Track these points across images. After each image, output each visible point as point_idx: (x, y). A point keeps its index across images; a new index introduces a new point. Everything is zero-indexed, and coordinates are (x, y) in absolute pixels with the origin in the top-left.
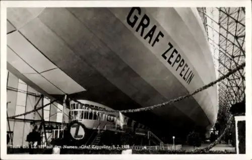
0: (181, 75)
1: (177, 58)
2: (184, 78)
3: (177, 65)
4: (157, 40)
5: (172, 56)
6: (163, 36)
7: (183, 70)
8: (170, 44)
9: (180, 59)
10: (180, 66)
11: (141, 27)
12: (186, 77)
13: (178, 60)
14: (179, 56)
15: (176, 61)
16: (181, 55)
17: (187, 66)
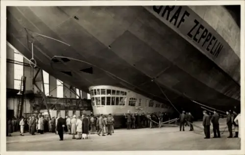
0: (208, 49)
1: (204, 33)
2: (211, 52)
3: (203, 40)
4: (183, 20)
5: (198, 32)
6: (188, 15)
7: (211, 44)
8: (196, 21)
9: (207, 33)
10: (207, 40)
11: (167, 11)
12: (213, 51)
13: (205, 35)
14: (206, 31)
15: (203, 36)
16: (207, 29)
17: (214, 38)
